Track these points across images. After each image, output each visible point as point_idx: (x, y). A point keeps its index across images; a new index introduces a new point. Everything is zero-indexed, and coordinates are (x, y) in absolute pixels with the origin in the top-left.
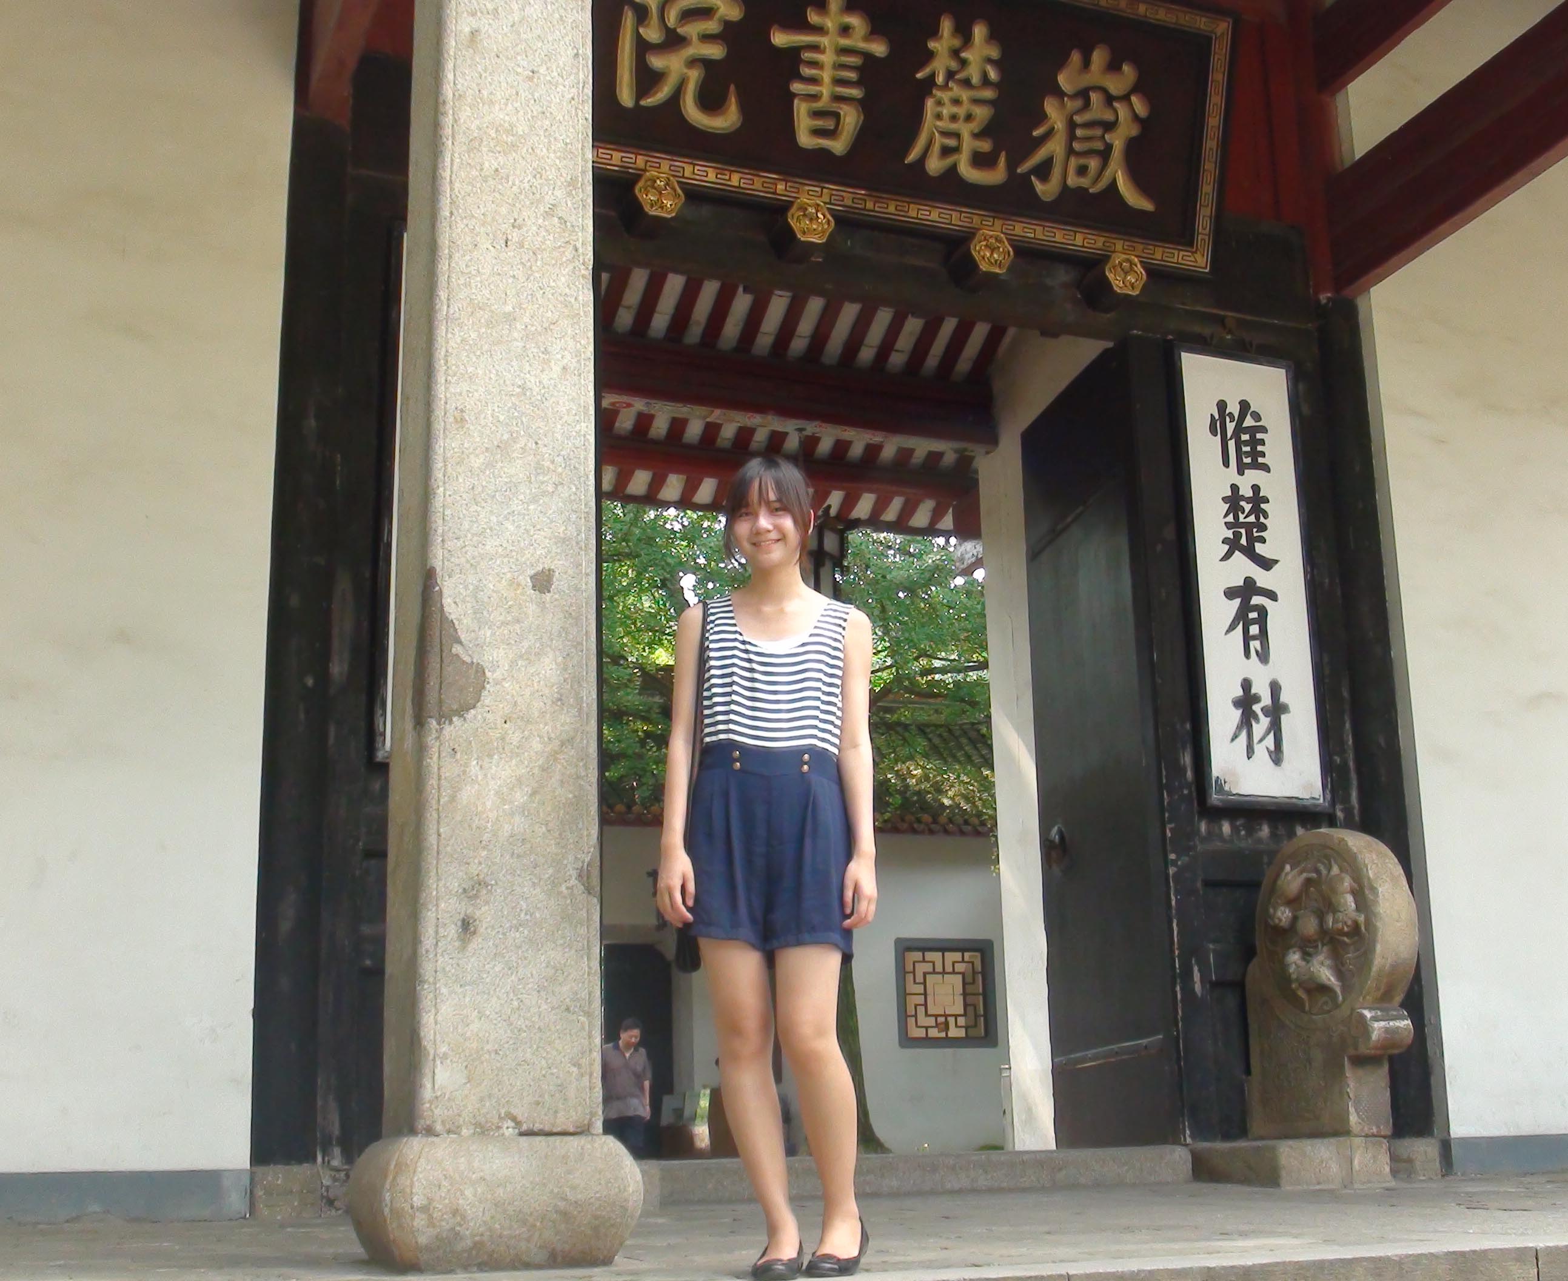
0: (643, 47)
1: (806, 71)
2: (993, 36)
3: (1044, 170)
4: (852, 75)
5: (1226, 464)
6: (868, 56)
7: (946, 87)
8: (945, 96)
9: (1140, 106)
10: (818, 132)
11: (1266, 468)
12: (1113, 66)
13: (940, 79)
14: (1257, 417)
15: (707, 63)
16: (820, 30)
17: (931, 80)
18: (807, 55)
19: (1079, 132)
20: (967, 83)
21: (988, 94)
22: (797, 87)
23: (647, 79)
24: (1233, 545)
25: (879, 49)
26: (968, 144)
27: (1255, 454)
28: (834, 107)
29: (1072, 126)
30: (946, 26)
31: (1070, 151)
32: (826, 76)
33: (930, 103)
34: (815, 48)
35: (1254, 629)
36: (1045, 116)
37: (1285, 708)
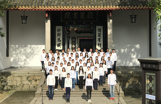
0: (66, 16)
2: (84, 12)
5: (98, 32)
10: (75, 18)
11: (101, 32)
12: (91, 12)
14: (101, 29)
15: (69, 16)
18: (74, 15)
21: (84, 15)
23: (66, 17)
24: (98, 36)
30: (81, 12)
31: (89, 17)
35: (99, 40)
36: (87, 15)
37: (101, 44)
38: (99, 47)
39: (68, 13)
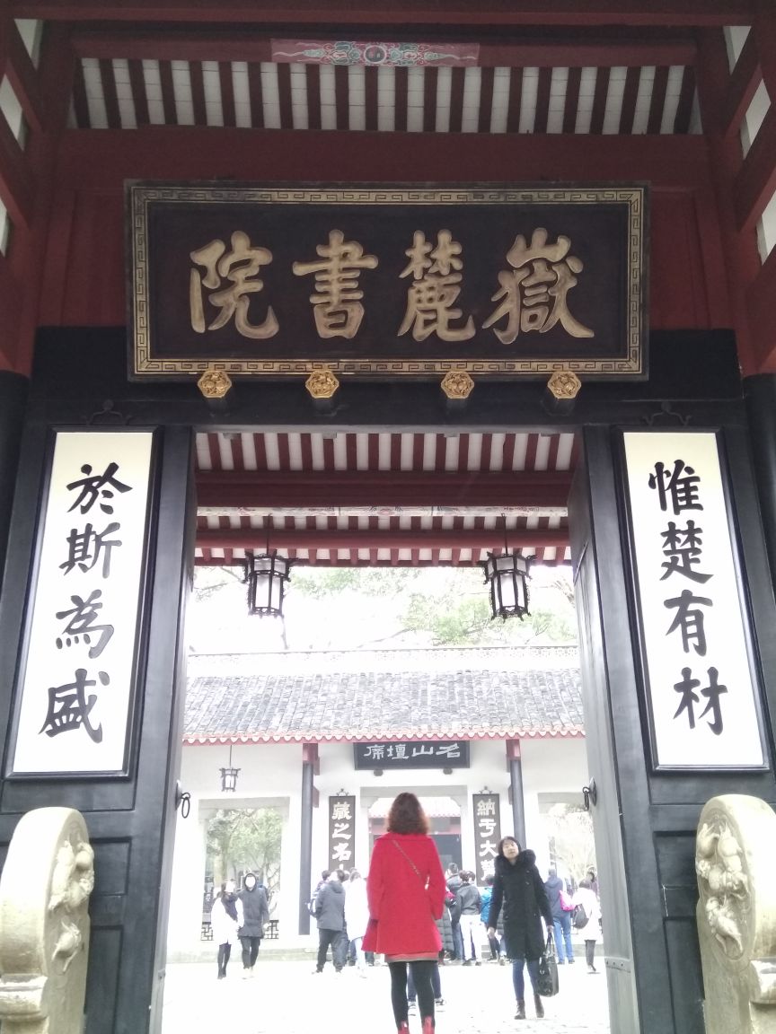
0: (206, 292)
1: (319, 288)
2: (454, 239)
3: (503, 323)
4: (354, 285)
5: (664, 506)
6: (364, 270)
7: (423, 280)
8: (422, 286)
9: (576, 266)
10: (333, 326)
11: (699, 507)
12: (551, 241)
13: (418, 276)
14: (690, 470)
15: (251, 295)
16: (327, 259)
17: (411, 278)
18: (318, 278)
19: (528, 293)
20: (438, 274)
21: (457, 278)
22: (314, 300)
23: (211, 312)
24: (671, 567)
25: (371, 263)
26: (444, 316)
27: (689, 498)
28: (342, 307)
29: (522, 288)
30: (419, 238)
31: (523, 307)
32: (335, 288)
33: (412, 293)
34: (325, 271)
35: (692, 629)
36: (500, 287)
37: (723, 689)
38: (692, 724)
39: (241, 243)
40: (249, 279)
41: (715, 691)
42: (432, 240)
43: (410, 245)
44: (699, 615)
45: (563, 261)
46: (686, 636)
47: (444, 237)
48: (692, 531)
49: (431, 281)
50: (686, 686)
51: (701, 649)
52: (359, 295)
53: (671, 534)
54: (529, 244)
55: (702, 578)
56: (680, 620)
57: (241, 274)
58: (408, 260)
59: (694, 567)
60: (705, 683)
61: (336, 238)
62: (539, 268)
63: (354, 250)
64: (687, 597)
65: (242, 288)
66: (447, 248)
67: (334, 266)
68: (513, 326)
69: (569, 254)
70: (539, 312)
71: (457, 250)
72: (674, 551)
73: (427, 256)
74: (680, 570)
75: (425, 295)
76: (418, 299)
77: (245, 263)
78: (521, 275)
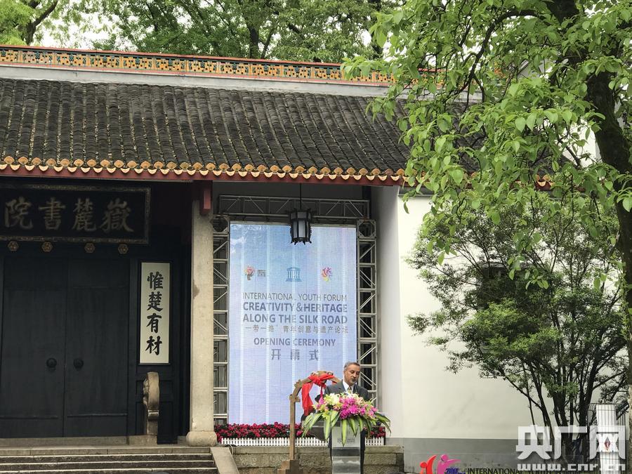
1: (47, 214)
2: (90, 201)
3: (106, 226)
4: (58, 213)
5: (151, 287)
6: (62, 209)
7: (80, 213)
8: (80, 215)
9: (129, 210)
10: (50, 226)
11: (162, 287)
12: (122, 202)
13: (79, 211)
14: (160, 275)
16: (50, 205)
17: (76, 212)
18: (46, 211)
19: (114, 217)
20: (85, 211)
21: (90, 213)
22: (45, 218)
23: (11, 221)
24: (151, 306)
25: (64, 207)
26: (87, 224)
27: (159, 284)
28: (54, 220)
29: (112, 216)
30: (79, 200)
31: (112, 222)
32: (52, 214)
33: (77, 216)
34: (49, 209)
35: (154, 325)
36: (105, 215)
37: (161, 342)
38: (151, 352)
39: (22, 201)
40: (24, 211)
41: (158, 343)
42: (84, 201)
43: (77, 202)
44: (157, 321)
45: (125, 208)
46: (152, 327)
47: (87, 200)
48: (159, 295)
49: (83, 213)
50: (150, 342)
51: (156, 331)
52: (59, 217)
53: (152, 296)
54: (114, 203)
55: (159, 310)
56: (151, 323)
57: (21, 210)
58: (76, 206)
59: (158, 306)
60: (156, 341)
61: (52, 199)
62: (118, 210)
63: (58, 203)
64: (154, 315)
65: (22, 213)
66: (88, 203)
67: (52, 207)
68: (109, 227)
69: (127, 206)
70: (117, 223)
71: (91, 204)
72: (152, 301)
73: (81, 205)
74: (153, 307)
75: (80, 218)
76: (79, 218)
77: (23, 206)
78: (112, 212)
